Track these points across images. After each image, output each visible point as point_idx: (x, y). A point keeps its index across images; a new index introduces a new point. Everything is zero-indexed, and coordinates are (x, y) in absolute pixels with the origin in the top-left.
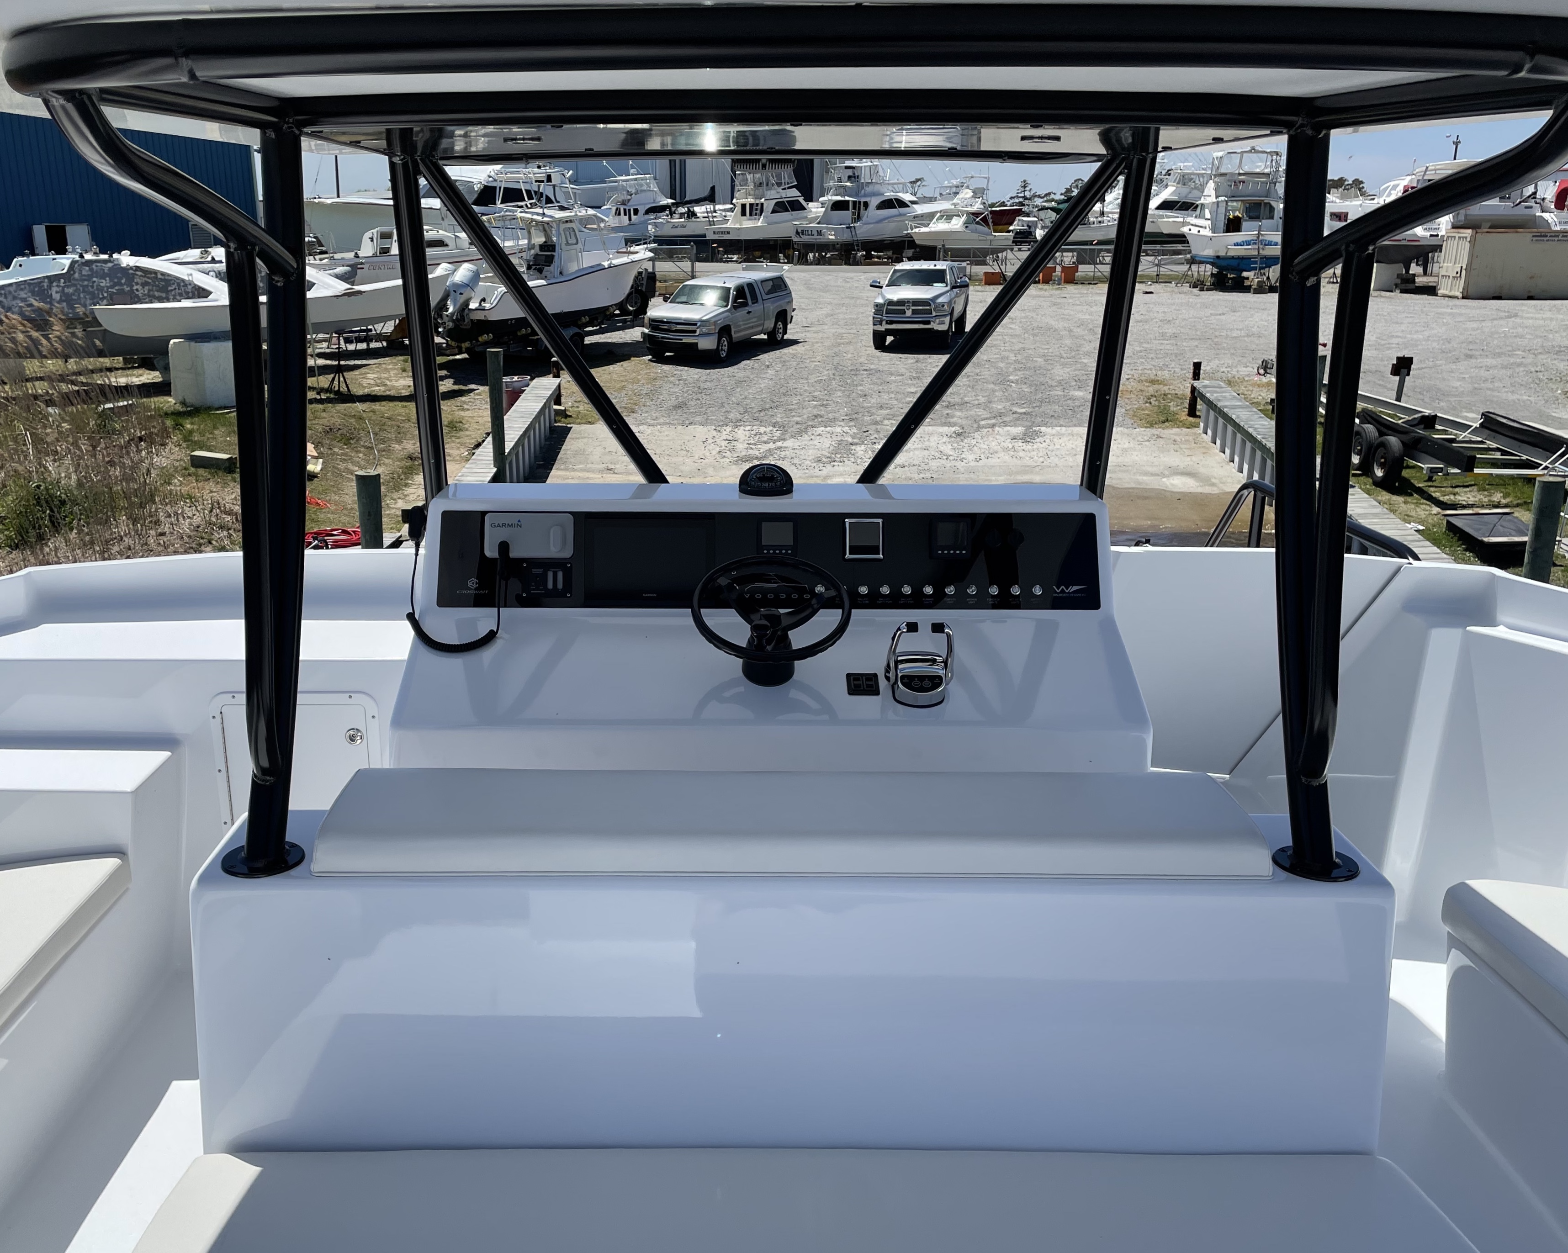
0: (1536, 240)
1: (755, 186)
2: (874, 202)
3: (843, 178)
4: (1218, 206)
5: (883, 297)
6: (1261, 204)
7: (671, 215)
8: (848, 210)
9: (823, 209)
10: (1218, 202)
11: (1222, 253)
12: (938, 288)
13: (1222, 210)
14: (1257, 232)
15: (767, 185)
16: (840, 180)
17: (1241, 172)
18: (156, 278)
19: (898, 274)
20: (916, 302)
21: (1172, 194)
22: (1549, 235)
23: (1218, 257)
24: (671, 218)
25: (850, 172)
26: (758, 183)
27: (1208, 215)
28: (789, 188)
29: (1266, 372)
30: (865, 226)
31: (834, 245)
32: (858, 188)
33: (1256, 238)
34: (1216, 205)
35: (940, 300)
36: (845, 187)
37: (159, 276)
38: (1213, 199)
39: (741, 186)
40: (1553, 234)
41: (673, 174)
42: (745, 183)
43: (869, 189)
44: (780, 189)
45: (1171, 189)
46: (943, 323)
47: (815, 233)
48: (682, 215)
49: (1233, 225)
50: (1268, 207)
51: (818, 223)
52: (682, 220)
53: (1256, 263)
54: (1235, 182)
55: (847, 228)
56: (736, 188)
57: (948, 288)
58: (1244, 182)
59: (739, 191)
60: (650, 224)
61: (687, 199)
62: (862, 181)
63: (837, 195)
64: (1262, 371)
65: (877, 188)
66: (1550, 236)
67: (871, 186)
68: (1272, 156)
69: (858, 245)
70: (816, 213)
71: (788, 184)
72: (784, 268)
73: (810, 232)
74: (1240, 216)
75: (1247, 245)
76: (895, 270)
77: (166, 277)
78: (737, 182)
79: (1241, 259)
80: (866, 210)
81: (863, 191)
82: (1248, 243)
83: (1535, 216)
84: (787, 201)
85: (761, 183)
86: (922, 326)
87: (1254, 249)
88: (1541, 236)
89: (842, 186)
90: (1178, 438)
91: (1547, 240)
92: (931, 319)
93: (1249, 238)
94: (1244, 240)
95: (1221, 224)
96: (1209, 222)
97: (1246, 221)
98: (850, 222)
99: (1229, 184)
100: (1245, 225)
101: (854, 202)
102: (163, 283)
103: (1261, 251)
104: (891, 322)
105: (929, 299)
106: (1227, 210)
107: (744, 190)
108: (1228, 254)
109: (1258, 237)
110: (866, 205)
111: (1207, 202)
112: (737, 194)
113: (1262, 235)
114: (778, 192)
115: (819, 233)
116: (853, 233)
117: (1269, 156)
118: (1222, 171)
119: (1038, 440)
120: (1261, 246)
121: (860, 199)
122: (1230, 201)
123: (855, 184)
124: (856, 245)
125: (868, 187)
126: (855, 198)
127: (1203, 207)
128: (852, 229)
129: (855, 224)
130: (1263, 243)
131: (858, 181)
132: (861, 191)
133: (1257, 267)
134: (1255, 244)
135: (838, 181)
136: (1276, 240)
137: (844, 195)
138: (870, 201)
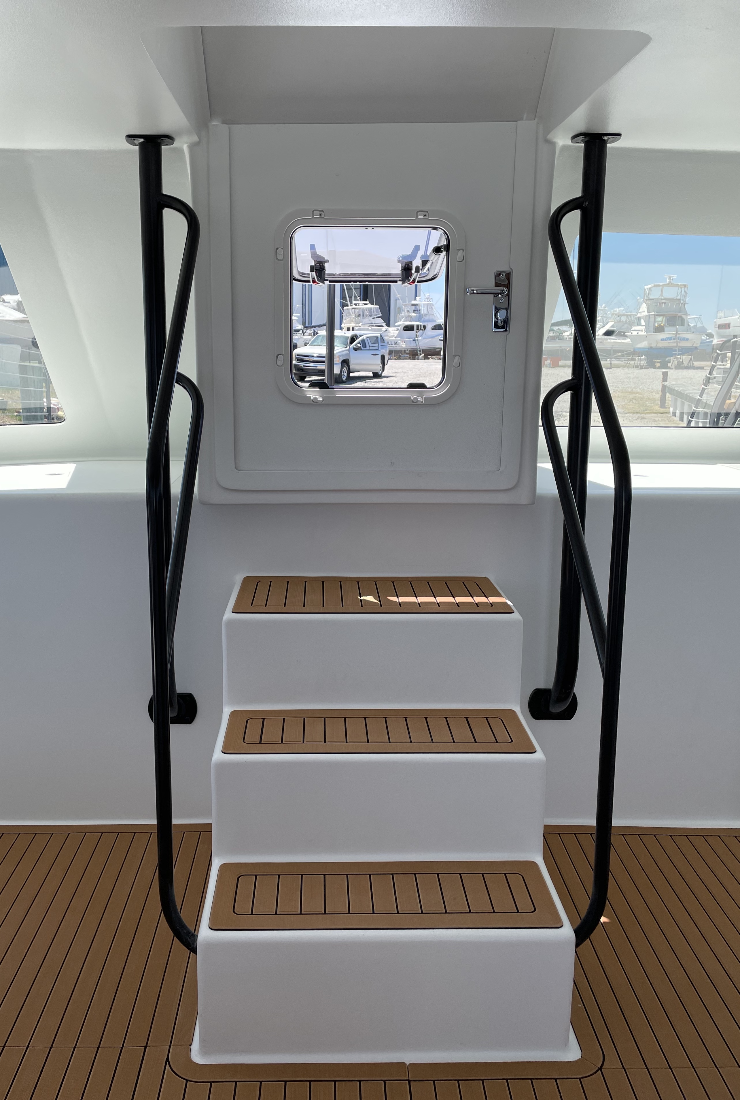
1: (355, 316)
2: (430, 326)
3: (410, 312)
4: (649, 318)
6: (676, 317)
7: (303, 334)
8: (413, 330)
9: (398, 332)
10: (649, 315)
11: (654, 345)
13: (652, 320)
14: (675, 332)
15: (363, 316)
16: (408, 312)
17: (662, 298)
23: (651, 348)
24: (303, 336)
25: (413, 308)
26: (357, 315)
27: (643, 322)
28: (377, 318)
30: (425, 340)
31: (405, 351)
32: (420, 317)
33: (674, 336)
36: (411, 316)
38: (646, 313)
39: (347, 316)
41: (304, 313)
42: (349, 314)
43: (426, 318)
44: (371, 318)
45: (611, 323)
47: (393, 343)
48: (310, 334)
49: (660, 329)
50: (680, 318)
51: (395, 338)
52: (311, 337)
53: (675, 351)
54: (659, 303)
55: (413, 340)
56: (344, 318)
58: (665, 303)
59: (346, 319)
61: (313, 325)
62: (422, 312)
63: (406, 322)
65: (431, 317)
67: (427, 316)
68: (681, 288)
69: (420, 351)
70: (394, 333)
71: (376, 315)
72: (382, 329)
73: (390, 343)
74: (664, 323)
75: (669, 340)
78: (344, 314)
79: (665, 349)
80: (424, 330)
81: (423, 319)
82: (670, 339)
85: (359, 315)
87: (675, 342)
89: (409, 316)
90: (657, 419)
93: (670, 336)
94: (668, 337)
95: (652, 329)
96: (644, 327)
97: (667, 327)
98: (415, 337)
99: (656, 304)
100: (666, 329)
101: (418, 326)
103: (679, 344)
106: (655, 322)
107: (349, 319)
108: (658, 346)
109: (676, 335)
110: (425, 327)
111: (643, 315)
112: (344, 321)
113: (679, 334)
114: (370, 320)
115: (396, 343)
116: (417, 344)
117: (680, 288)
118: (651, 297)
119: (562, 419)
120: (678, 341)
121: (421, 324)
122: (657, 315)
123: (418, 314)
124: (419, 351)
125: (426, 316)
126: (418, 323)
127: (639, 319)
128: (417, 342)
129: (418, 339)
130: (680, 339)
131: (419, 313)
132: (422, 319)
133: (676, 354)
134: (674, 339)
135: (407, 313)
136: (687, 337)
137: (411, 321)
138: (427, 325)
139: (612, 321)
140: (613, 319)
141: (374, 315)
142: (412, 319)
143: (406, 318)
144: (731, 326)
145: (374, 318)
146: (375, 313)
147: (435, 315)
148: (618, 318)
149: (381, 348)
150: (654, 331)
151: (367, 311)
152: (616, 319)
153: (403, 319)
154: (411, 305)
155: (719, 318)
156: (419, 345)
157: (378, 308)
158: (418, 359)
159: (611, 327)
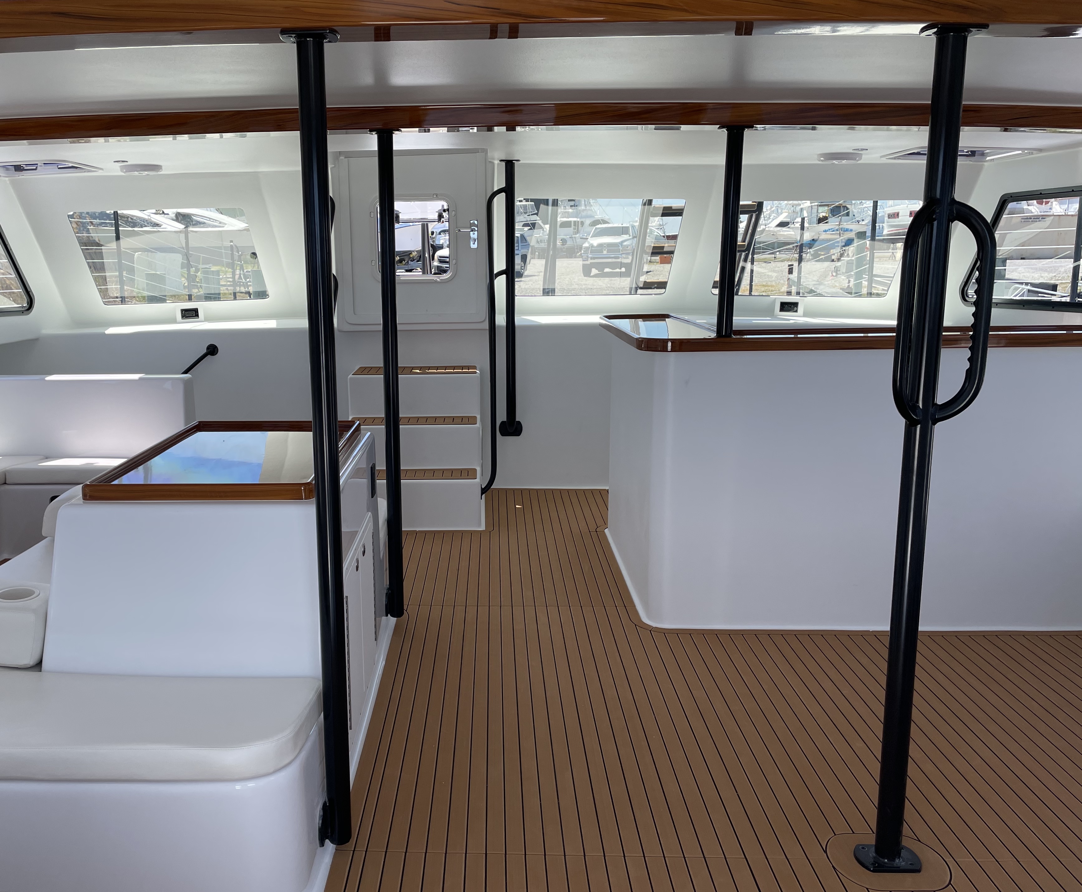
0: (1024, 221)
2: (588, 222)
5: (589, 243)
8: (571, 227)
10: (812, 206)
11: (817, 237)
12: (625, 237)
13: (815, 210)
14: (838, 223)
18: (128, 220)
19: (598, 230)
20: (609, 245)
21: (785, 217)
22: (1033, 217)
23: (815, 239)
27: (805, 214)
29: (837, 274)
32: (577, 213)
33: (837, 227)
34: (810, 208)
35: (625, 244)
37: (130, 220)
38: (809, 204)
40: (1036, 217)
43: (584, 214)
44: (526, 216)
45: (785, 215)
46: (628, 258)
49: (823, 220)
50: (844, 209)
53: (838, 242)
55: (570, 237)
57: (631, 237)
60: (441, 239)
63: (563, 218)
64: (834, 274)
65: (589, 213)
66: (1034, 219)
67: (585, 212)
71: (531, 212)
74: (827, 215)
76: (596, 228)
77: (134, 221)
79: (829, 240)
80: (582, 227)
82: (833, 230)
83: (1024, 209)
84: (531, 223)
86: (614, 260)
87: (838, 233)
88: (1027, 219)
89: (565, 212)
91: (1032, 221)
92: (620, 256)
93: (833, 227)
94: (830, 228)
95: (815, 220)
97: (830, 217)
100: (829, 219)
101: (575, 222)
102: (132, 224)
103: (842, 235)
104: (594, 258)
105: (618, 243)
106: (817, 212)
108: (821, 237)
109: (839, 226)
110: (582, 223)
111: (805, 206)
113: (842, 225)
116: (574, 241)
120: (842, 232)
121: (578, 220)
122: (820, 206)
123: (575, 211)
124: (576, 248)
125: (583, 212)
126: (575, 219)
127: (802, 210)
128: (574, 239)
129: (576, 236)
130: (843, 230)
131: (577, 209)
132: (579, 215)
133: (839, 245)
134: (837, 230)
135: (564, 209)
136: (851, 228)
137: (568, 218)
138: (585, 221)
139: (786, 212)
140: (787, 210)
141: (529, 212)
142: (569, 215)
143: (563, 214)
144: (900, 215)
145: (529, 215)
146: (531, 210)
147: (593, 210)
148: (792, 208)
149: (522, 248)
150: (817, 222)
151: (521, 208)
152: (790, 209)
153: (560, 215)
154: (568, 200)
155: (889, 207)
156: (576, 242)
157: (533, 204)
158: (575, 257)
159: (784, 218)
